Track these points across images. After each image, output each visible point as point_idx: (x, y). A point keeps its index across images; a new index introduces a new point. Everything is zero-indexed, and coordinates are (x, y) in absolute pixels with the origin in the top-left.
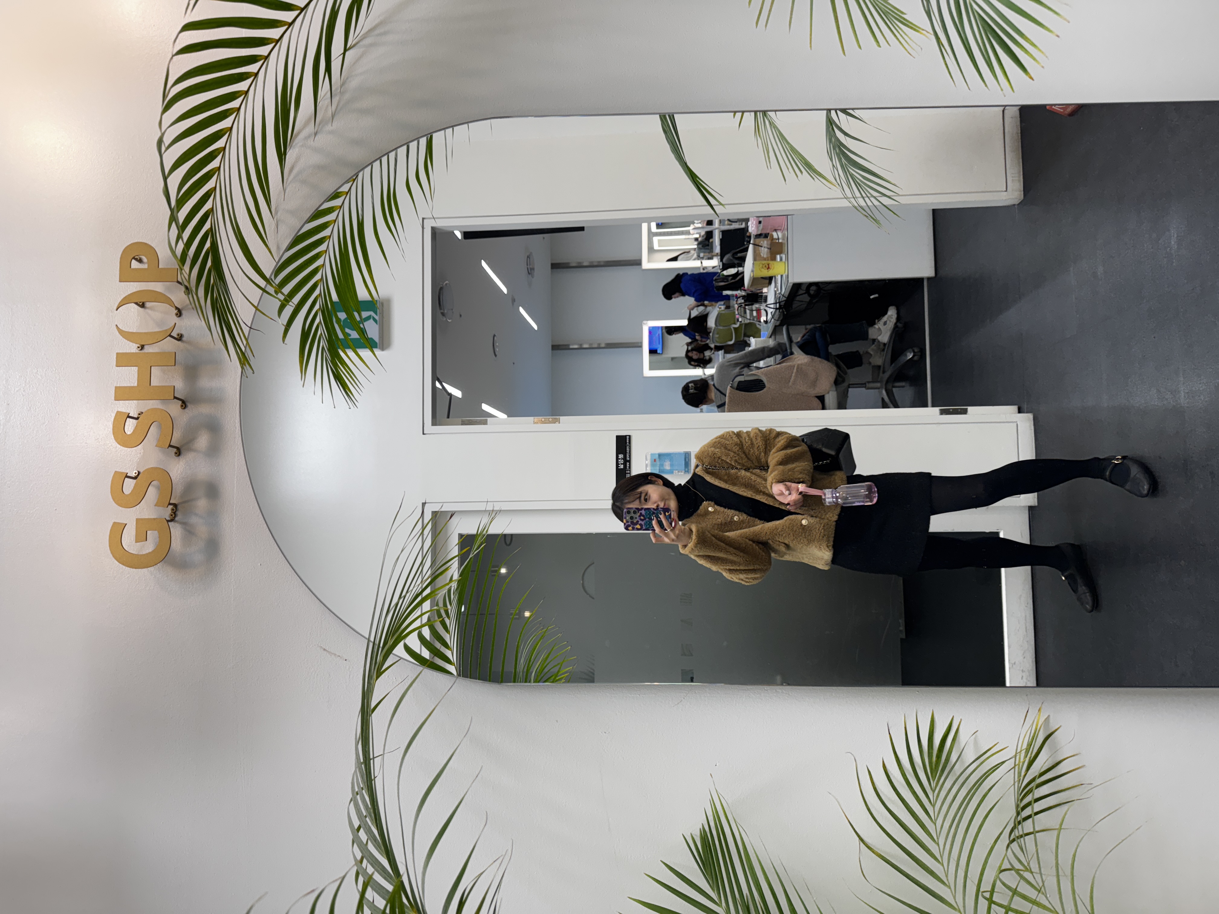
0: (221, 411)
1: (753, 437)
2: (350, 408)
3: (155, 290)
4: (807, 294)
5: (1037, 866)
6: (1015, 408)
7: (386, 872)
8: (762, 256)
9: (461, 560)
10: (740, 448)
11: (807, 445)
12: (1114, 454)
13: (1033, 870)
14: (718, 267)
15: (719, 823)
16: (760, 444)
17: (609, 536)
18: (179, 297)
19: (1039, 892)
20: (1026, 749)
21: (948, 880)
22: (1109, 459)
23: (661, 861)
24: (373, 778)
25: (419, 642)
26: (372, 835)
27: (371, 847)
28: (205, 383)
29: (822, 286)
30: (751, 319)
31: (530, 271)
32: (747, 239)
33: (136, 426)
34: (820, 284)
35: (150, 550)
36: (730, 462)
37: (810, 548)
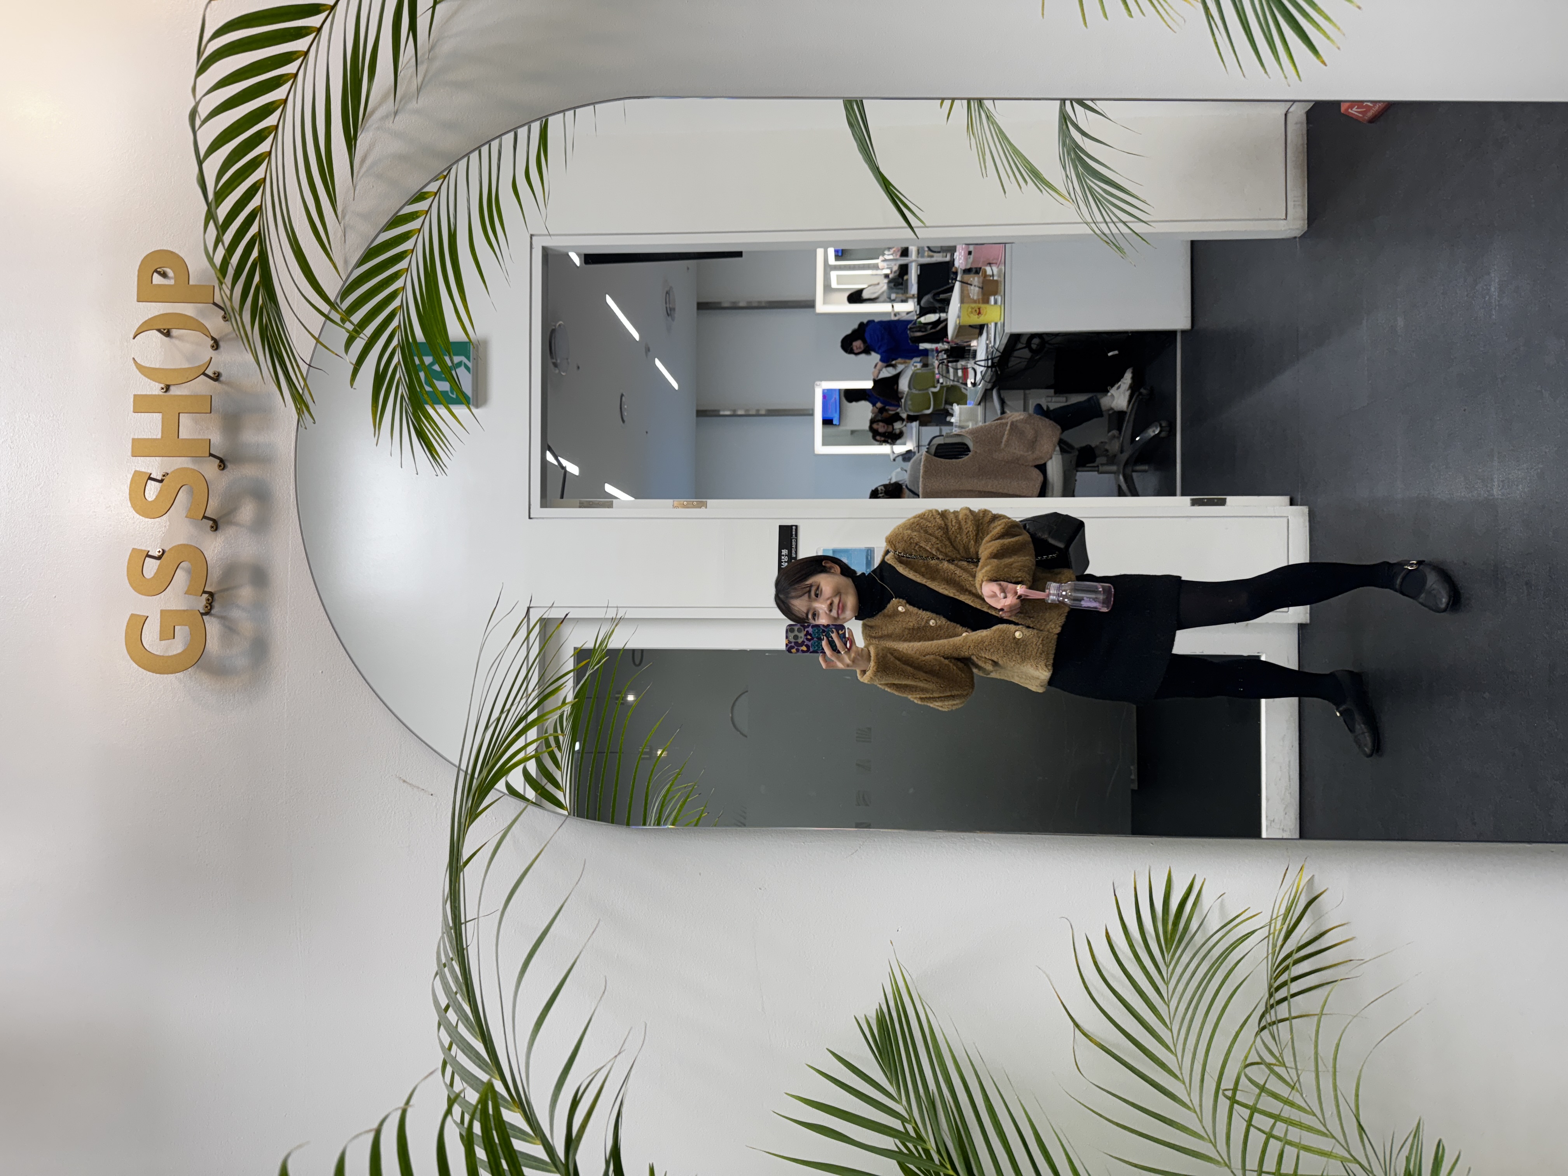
0: (271, 474)
1: (962, 519)
2: (437, 476)
3: (184, 313)
4: (1027, 349)
5: (1292, 1059)
6: (1286, 499)
7: (481, 1059)
8: (971, 297)
9: (577, 677)
10: (944, 533)
11: (1029, 533)
12: (1408, 559)
13: (1287, 1065)
14: (914, 313)
15: (901, 1003)
16: (970, 530)
17: (767, 654)
18: (215, 323)
19: (1293, 1088)
20: (1284, 914)
21: (1182, 1074)
22: (1401, 565)
23: (827, 1049)
24: (465, 946)
25: (522, 779)
26: (463, 1014)
27: (462, 1030)
28: (250, 437)
29: (1047, 339)
30: (956, 380)
31: (670, 312)
32: (952, 276)
33: (160, 490)
34: (1045, 336)
35: (179, 651)
36: (930, 550)
37: (1024, 666)
